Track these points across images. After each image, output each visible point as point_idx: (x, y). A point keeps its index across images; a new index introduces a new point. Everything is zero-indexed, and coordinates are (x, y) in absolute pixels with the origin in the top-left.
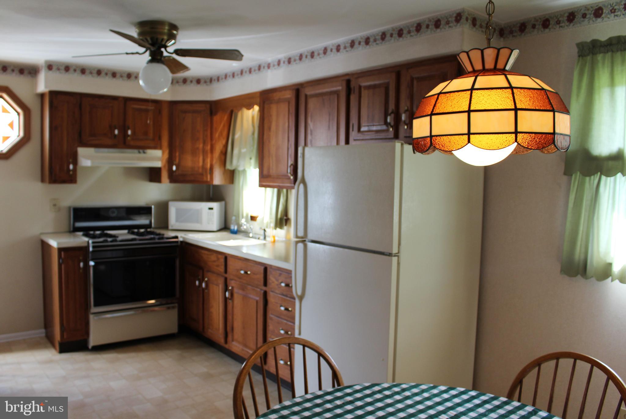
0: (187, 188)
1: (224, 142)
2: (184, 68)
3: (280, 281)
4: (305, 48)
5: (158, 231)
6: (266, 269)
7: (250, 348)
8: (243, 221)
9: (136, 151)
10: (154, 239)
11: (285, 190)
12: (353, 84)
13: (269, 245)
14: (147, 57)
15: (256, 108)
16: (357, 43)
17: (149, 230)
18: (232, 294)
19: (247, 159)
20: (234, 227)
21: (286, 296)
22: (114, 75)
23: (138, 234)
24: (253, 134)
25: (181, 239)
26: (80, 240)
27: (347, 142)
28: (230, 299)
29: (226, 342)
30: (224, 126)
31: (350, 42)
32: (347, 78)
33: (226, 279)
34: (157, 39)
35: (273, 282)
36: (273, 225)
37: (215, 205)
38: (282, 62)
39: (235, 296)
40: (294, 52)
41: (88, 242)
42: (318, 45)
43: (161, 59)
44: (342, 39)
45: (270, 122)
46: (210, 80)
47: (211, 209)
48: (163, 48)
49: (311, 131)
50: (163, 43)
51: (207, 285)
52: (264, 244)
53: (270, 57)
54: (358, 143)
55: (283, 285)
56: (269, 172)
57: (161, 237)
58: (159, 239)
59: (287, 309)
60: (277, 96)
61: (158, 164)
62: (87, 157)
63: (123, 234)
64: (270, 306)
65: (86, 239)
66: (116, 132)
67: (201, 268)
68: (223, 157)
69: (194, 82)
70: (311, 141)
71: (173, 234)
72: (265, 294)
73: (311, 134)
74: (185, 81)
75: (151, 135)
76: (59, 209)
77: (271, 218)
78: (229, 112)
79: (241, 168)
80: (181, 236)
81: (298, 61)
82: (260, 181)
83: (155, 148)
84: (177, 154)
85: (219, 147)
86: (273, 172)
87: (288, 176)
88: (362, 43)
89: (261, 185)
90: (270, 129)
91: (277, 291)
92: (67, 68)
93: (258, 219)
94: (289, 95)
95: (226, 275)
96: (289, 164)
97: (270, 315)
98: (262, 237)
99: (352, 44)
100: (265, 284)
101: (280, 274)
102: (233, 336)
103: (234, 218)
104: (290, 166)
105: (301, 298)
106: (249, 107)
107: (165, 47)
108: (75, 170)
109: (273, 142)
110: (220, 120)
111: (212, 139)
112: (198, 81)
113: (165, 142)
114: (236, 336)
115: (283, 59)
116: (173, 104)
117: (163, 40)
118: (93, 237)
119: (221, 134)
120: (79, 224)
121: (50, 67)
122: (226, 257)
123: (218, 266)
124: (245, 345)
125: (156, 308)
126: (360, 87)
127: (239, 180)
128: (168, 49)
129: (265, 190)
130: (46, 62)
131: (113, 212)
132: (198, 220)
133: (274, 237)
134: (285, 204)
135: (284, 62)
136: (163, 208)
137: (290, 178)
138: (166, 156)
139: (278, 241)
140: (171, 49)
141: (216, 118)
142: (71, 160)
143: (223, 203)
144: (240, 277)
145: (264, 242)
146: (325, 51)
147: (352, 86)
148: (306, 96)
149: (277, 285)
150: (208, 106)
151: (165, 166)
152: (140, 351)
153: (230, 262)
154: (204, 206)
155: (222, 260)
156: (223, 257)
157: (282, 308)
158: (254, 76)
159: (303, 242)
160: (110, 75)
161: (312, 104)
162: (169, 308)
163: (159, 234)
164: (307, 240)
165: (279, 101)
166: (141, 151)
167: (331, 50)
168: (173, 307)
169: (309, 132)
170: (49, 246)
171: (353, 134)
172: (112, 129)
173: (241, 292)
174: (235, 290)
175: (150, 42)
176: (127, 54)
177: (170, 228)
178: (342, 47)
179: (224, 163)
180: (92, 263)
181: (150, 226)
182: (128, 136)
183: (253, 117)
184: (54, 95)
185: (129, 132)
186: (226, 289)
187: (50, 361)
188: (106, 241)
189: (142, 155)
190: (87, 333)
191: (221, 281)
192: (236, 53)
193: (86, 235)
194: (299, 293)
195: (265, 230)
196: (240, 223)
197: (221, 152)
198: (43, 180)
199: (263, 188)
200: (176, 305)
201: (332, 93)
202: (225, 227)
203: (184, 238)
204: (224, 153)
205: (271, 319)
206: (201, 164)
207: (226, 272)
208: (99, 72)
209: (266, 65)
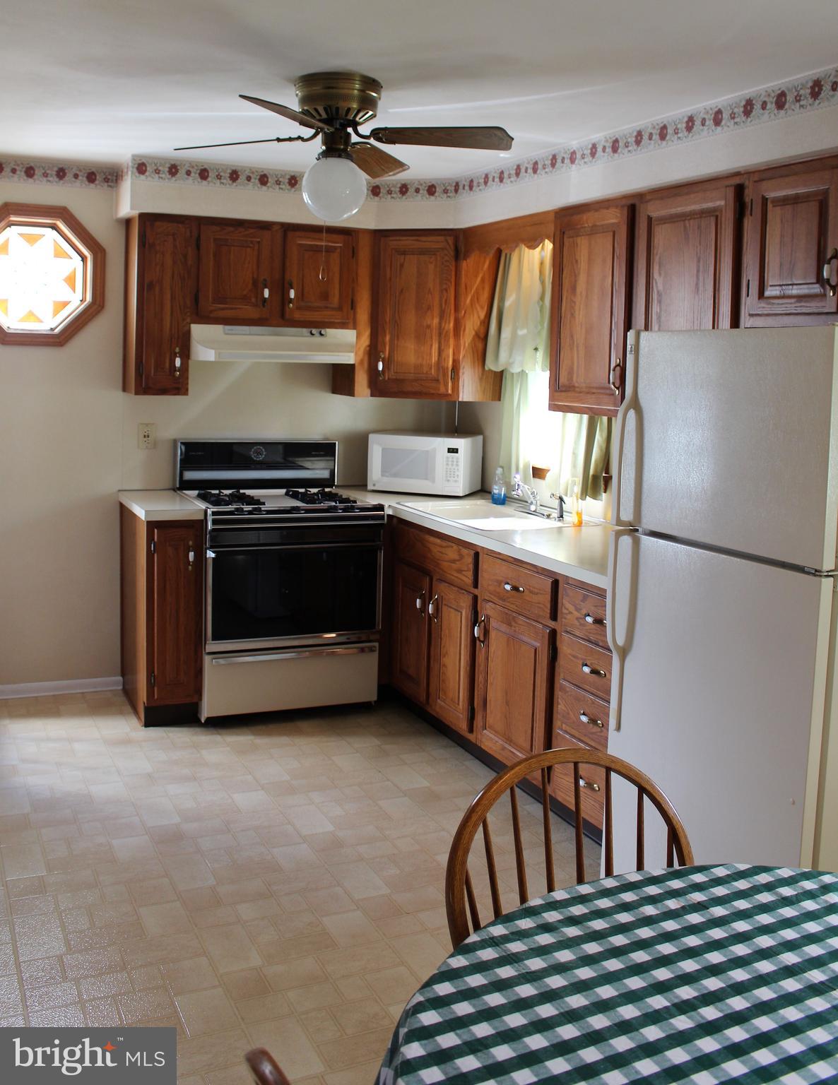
0: (407, 408)
1: (482, 315)
2: (398, 165)
3: (584, 612)
4: (648, 119)
5: (345, 493)
6: (555, 584)
7: (520, 749)
8: (517, 479)
9: (305, 331)
10: (334, 509)
11: (605, 419)
12: (749, 195)
13: (570, 532)
14: (318, 145)
15: (549, 245)
16: (757, 106)
17: (327, 490)
18: (486, 632)
19: (530, 350)
20: (499, 490)
21: (597, 645)
22: (263, 180)
23: (304, 498)
24: (542, 298)
25: (389, 511)
26: (191, 507)
27: (735, 323)
28: (483, 642)
29: (471, 730)
30: (483, 280)
31: (743, 103)
32: (737, 181)
33: (475, 598)
34: (337, 109)
35: (570, 613)
36: (578, 489)
37: (461, 443)
38: (600, 149)
39: (493, 634)
40: (625, 127)
41: (206, 512)
42: (675, 112)
43: (345, 150)
44: (725, 98)
45: (575, 276)
46: (456, 187)
47: (453, 451)
48: (349, 127)
49: (659, 294)
50: (351, 117)
51: (437, 609)
52: (560, 528)
53: (576, 139)
54: (759, 322)
55: (589, 619)
56: (570, 379)
57: (349, 504)
58: (345, 510)
59: (595, 672)
60: (589, 219)
61: (348, 358)
62: (209, 344)
63: (275, 499)
64: (562, 662)
65: (202, 505)
66: (266, 293)
67: (428, 573)
68: (480, 346)
69: (423, 192)
70: (659, 318)
71: (373, 500)
72: (553, 635)
73: (660, 302)
74: (404, 189)
75: (335, 300)
76: (155, 445)
77: (574, 476)
78: (492, 252)
79: (515, 369)
80: (391, 505)
81: (633, 147)
82: (552, 398)
83: (343, 325)
84: (388, 338)
85: (471, 325)
86: (579, 380)
87: (610, 389)
88: (769, 106)
89: (553, 407)
90: (574, 289)
91: (577, 633)
92: (173, 170)
93: (548, 475)
94: (615, 218)
95: (476, 592)
96: (613, 365)
97: (560, 681)
98: (555, 514)
99: (748, 107)
100: (554, 615)
101: (585, 598)
102: (485, 717)
103: (499, 471)
104: (614, 370)
105: (624, 652)
106: (533, 242)
107: (355, 125)
108: (185, 368)
109: (580, 316)
110: (475, 268)
111: (457, 309)
112: (431, 190)
113: (363, 314)
114: (490, 720)
115: (603, 143)
116: (380, 235)
117: (349, 110)
118: (217, 501)
119: (477, 297)
120: (190, 475)
121: (141, 168)
122: (477, 554)
123: (460, 571)
124: (509, 740)
125: (338, 650)
126: (765, 201)
127: (513, 392)
128: (361, 129)
129: (564, 418)
130: (134, 157)
131: (259, 453)
132: (428, 475)
133: (579, 514)
134: (604, 446)
135: (604, 149)
136: (359, 445)
137: (613, 394)
138: (366, 341)
139: (588, 524)
140: (365, 129)
141: (467, 265)
142: (177, 350)
143: (480, 438)
144: (503, 597)
145: (560, 524)
146: (690, 123)
147: (747, 199)
148: (650, 219)
149: (577, 619)
150: (451, 240)
151: (361, 362)
152: (300, 733)
153: (484, 564)
154: (440, 444)
155: (469, 560)
156: (472, 553)
157: (587, 670)
158: (542, 179)
159: (633, 531)
160: (255, 180)
161: (662, 236)
162: (362, 650)
163: (347, 500)
164: (640, 530)
165: (594, 231)
166: (314, 331)
167: (703, 123)
168: (371, 650)
169: (655, 296)
170: (134, 516)
171: (749, 303)
172: (257, 286)
173: (504, 627)
174: (493, 623)
175: (324, 116)
176: (279, 140)
177: (370, 487)
178: (726, 116)
179: (481, 357)
180: (211, 554)
181: (329, 482)
182: (291, 301)
183: (542, 263)
184: (148, 220)
185: (292, 294)
186: (475, 621)
187: (127, 742)
188: (240, 511)
189: (317, 339)
190: (199, 691)
191: (465, 603)
192: (498, 133)
193: (203, 497)
194: (621, 641)
195: (561, 499)
196: (513, 483)
197: (477, 335)
198: (125, 389)
199: (560, 414)
200: (376, 644)
201: (703, 214)
202: (482, 490)
203: (394, 509)
204: (483, 337)
205: (563, 689)
206: (434, 358)
207: (476, 585)
208: (234, 176)
209: (567, 156)
